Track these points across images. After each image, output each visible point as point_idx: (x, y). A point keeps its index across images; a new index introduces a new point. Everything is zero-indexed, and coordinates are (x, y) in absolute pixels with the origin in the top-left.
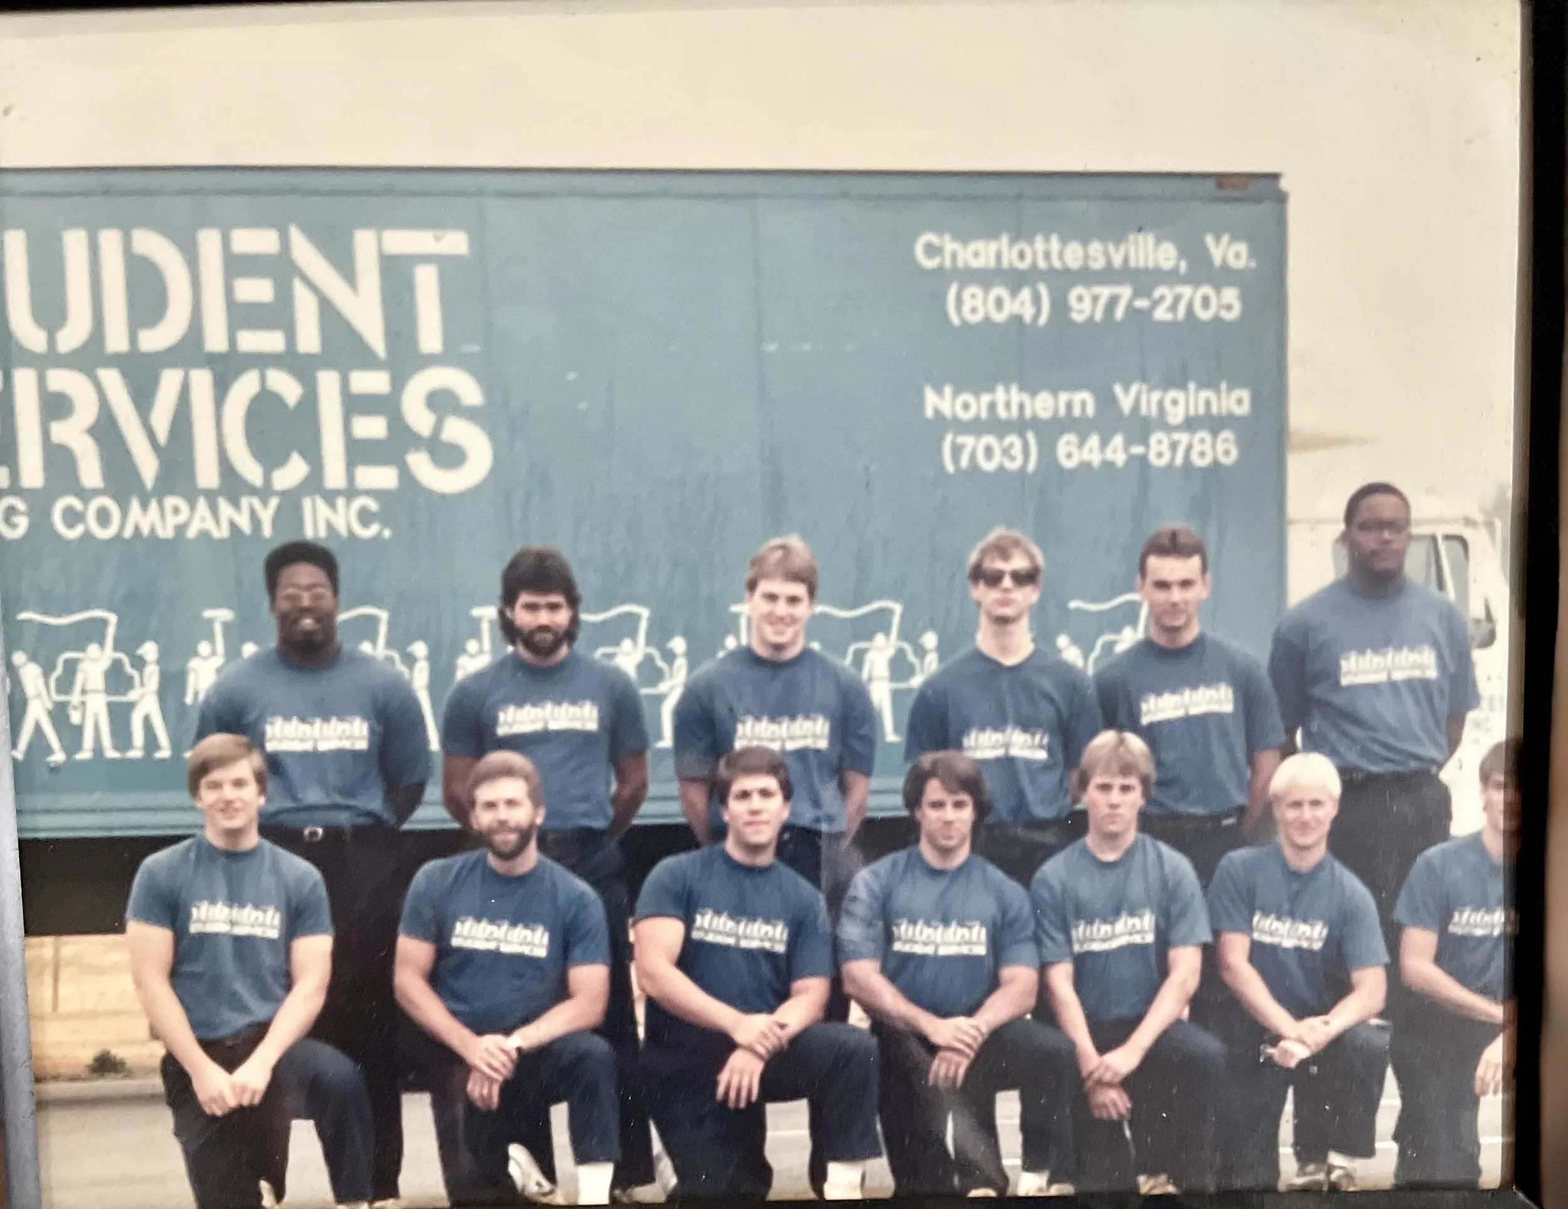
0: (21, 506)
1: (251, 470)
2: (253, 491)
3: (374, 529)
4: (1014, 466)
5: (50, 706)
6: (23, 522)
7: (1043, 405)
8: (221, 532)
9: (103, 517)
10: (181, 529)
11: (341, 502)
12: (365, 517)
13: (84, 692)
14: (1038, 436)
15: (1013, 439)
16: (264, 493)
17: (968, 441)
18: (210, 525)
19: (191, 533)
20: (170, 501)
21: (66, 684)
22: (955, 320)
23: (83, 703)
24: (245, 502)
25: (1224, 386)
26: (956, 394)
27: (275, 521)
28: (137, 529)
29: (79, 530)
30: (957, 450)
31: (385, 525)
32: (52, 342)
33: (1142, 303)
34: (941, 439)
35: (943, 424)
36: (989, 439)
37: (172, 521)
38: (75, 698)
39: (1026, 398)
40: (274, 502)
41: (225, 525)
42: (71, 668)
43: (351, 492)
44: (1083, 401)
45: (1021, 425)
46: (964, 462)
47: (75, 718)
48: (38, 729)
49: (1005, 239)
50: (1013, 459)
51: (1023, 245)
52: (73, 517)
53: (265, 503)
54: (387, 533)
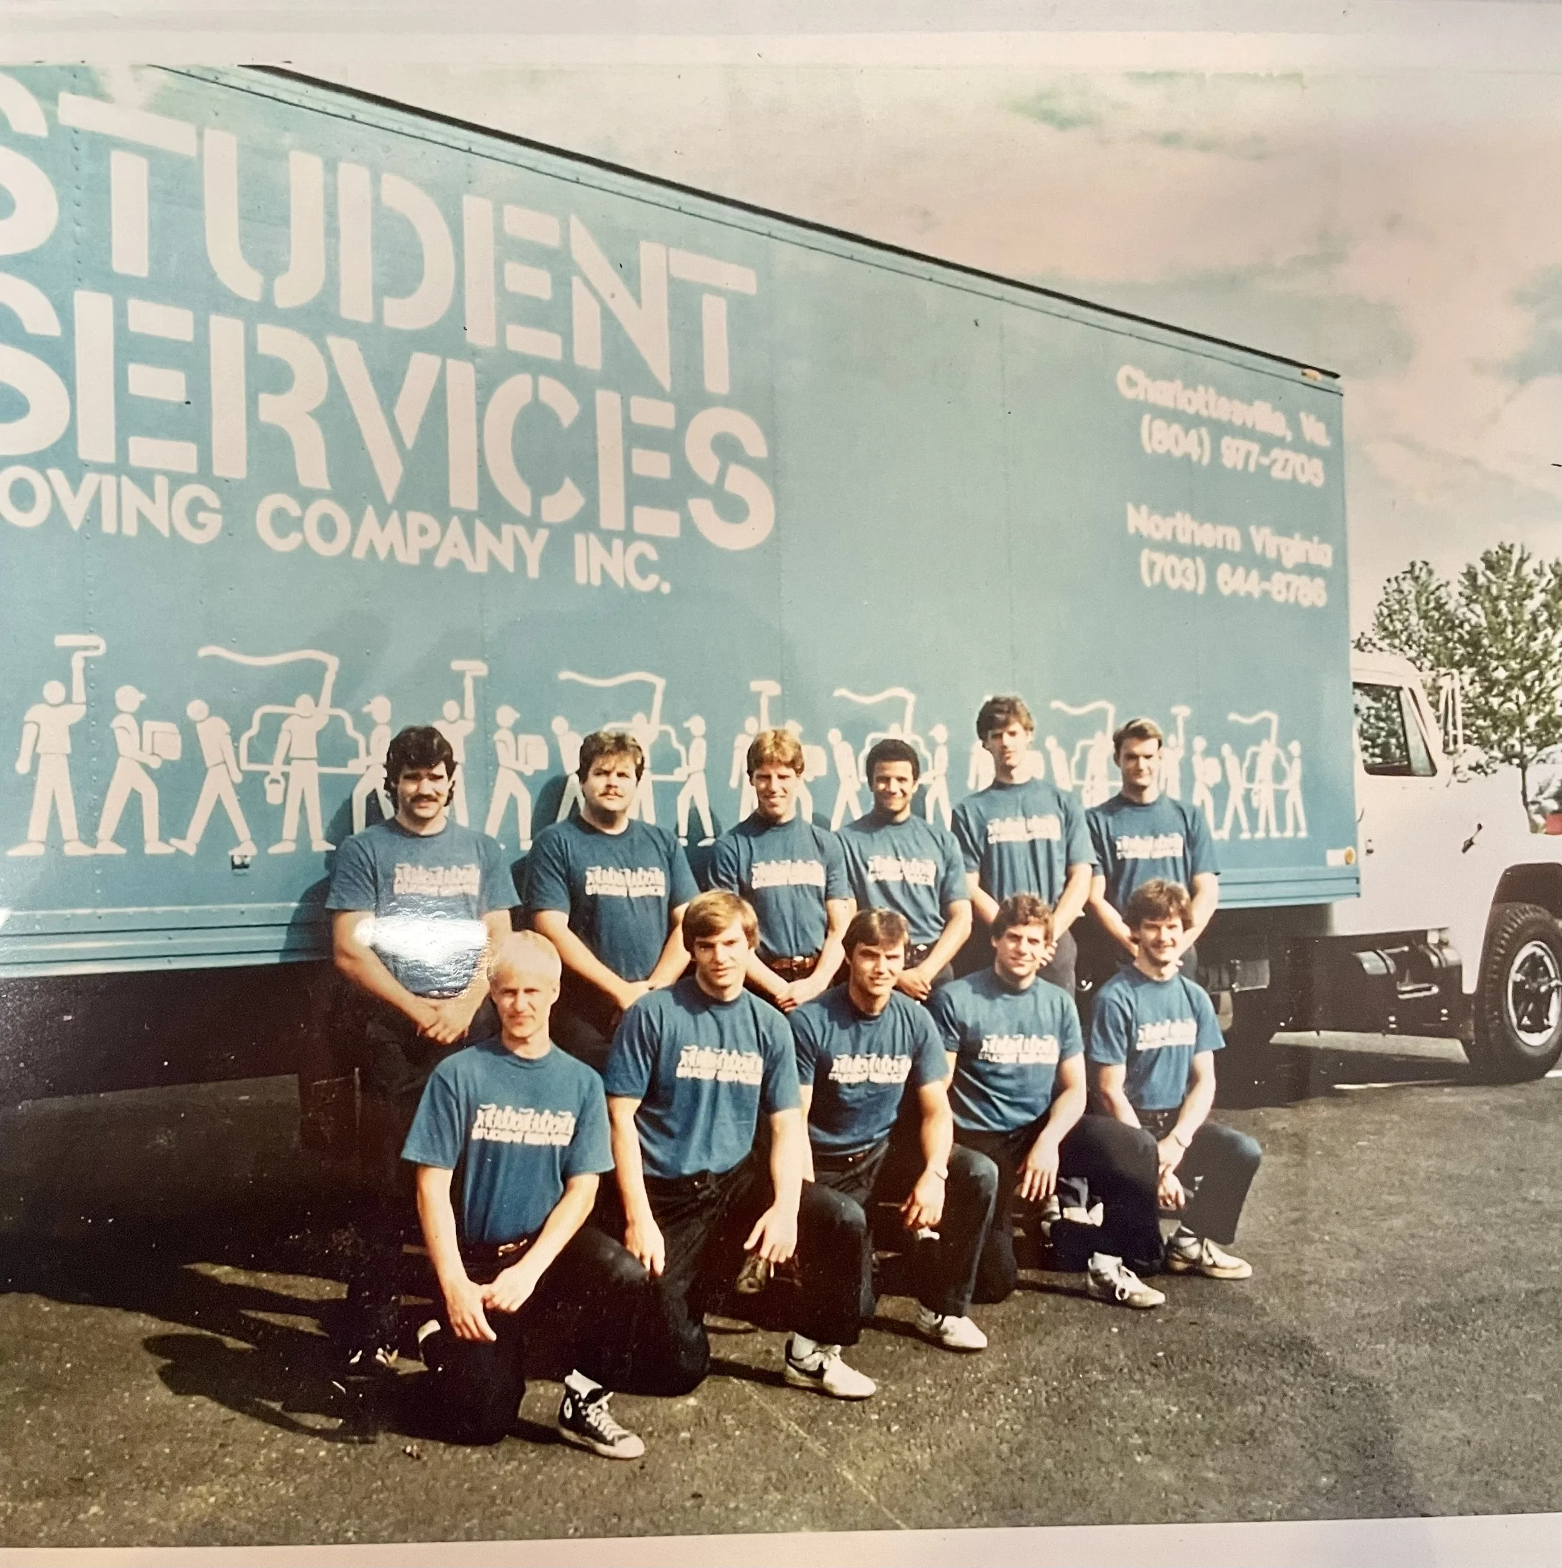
0: (212, 500)
1: (518, 495)
2: (515, 518)
3: (653, 580)
4: (1189, 586)
5: (238, 778)
6: (214, 523)
7: (1209, 535)
8: (478, 566)
9: (328, 529)
10: (428, 555)
11: (617, 544)
12: (643, 566)
13: (288, 761)
14: (1206, 562)
15: (1187, 561)
16: (533, 523)
17: (1158, 557)
18: (464, 554)
19: (441, 562)
20: (415, 518)
21: (262, 749)
22: (1148, 450)
23: (286, 776)
24: (507, 529)
25: (1316, 539)
26: (1150, 514)
27: (545, 561)
28: (372, 550)
29: (293, 541)
30: (1152, 565)
31: (663, 578)
32: (268, 292)
33: (1266, 461)
34: (1139, 554)
35: (1141, 541)
36: (1173, 559)
37: (418, 543)
38: (276, 769)
39: (1194, 525)
40: (543, 534)
41: (482, 554)
42: (272, 727)
43: (629, 536)
44: (1231, 537)
45: (1191, 551)
46: (1157, 578)
47: (274, 795)
48: (219, 809)
49: (1179, 383)
50: (1188, 580)
51: (1190, 393)
52: (283, 523)
53: (532, 535)
54: (666, 588)
